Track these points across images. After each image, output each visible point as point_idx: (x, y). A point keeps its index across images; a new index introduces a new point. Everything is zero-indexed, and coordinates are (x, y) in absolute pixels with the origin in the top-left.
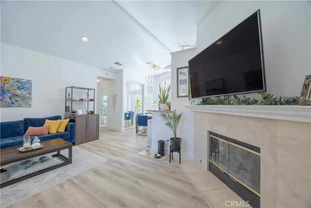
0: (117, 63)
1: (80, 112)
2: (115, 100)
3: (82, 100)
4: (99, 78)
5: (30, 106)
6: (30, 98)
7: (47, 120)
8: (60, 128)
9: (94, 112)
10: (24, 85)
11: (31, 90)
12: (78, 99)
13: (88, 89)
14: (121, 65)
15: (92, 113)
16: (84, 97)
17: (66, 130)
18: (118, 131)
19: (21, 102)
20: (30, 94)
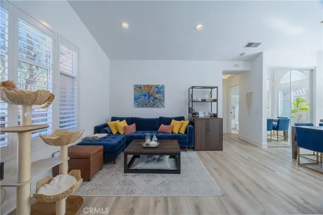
0: (250, 45)
1: (201, 115)
2: (250, 101)
3: (205, 101)
4: (225, 73)
5: (164, 106)
6: (164, 100)
7: (173, 120)
8: (182, 129)
9: (217, 115)
10: (160, 90)
11: (164, 94)
12: (200, 100)
13: (212, 88)
14: (257, 45)
15: (215, 116)
16: (207, 97)
17: (186, 132)
18: (255, 146)
19: (158, 104)
20: (164, 97)
